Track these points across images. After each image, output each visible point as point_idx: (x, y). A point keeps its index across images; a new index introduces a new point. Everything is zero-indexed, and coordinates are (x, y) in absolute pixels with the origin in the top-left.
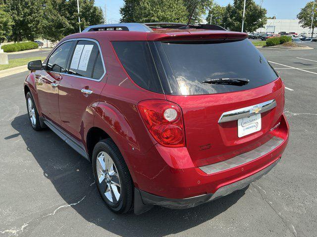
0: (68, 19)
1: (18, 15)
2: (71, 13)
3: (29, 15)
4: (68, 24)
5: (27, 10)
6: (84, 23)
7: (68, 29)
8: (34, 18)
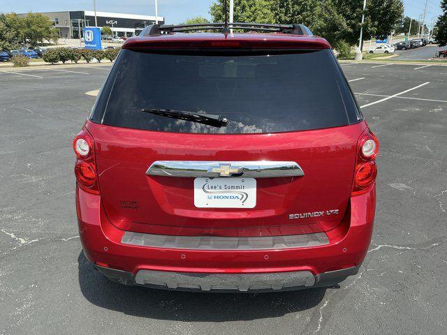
0: (348, 17)
1: (286, 14)
2: (353, 9)
3: (298, 14)
4: (345, 24)
5: (297, 7)
6: (368, 23)
7: (344, 32)
8: (304, 18)
